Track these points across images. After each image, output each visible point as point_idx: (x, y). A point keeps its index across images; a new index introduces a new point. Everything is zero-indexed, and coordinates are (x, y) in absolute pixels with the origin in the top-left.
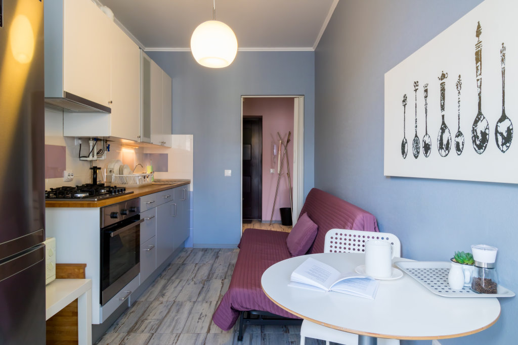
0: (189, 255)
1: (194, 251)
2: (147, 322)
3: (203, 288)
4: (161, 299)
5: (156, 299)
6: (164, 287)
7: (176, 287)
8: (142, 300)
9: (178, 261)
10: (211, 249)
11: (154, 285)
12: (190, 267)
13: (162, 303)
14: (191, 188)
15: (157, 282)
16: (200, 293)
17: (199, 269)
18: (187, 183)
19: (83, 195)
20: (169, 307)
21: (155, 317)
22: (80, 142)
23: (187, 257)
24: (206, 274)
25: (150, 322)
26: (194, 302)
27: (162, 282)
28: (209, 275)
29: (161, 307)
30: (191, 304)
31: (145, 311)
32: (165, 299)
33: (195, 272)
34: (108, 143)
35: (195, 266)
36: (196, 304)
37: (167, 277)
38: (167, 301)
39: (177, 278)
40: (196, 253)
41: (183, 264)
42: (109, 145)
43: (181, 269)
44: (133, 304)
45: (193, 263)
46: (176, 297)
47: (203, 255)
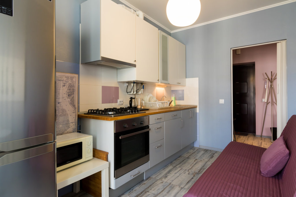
0: (194, 152)
1: (199, 150)
2: (148, 193)
3: (192, 178)
4: (163, 179)
5: (161, 179)
6: (169, 172)
7: (175, 173)
8: (153, 177)
9: (186, 155)
10: (211, 150)
11: (165, 169)
12: (191, 161)
13: (162, 183)
14: (198, 110)
15: (167, 167)
16: (188, 182)
17: (196, 163)
18: (195, 107)
19: (112, 113)
20: (165, 187)
21: (153, 192)
22: (127, 84)
23: (193, 153)
24: (199, 168)
25: (149, 195)
26: (182, 188)
27: (170, 167)
28: (201, 169)
29: (161, 185)
30: (180, 188)
31: (150, 186)
32: (165, 180)
33: (193, 165)
34: (143, 85)
35: (195, 161)
36: (182, 190)
37: (174, 165)
38: (166, 182)
39: (179, 167)
40: (200, 151)
41: (188, 158)
42: (144, 86)
43: (185, 161)
44: (147, 179)
45: (194, 158)
46: (173, 181)
47: (203, 154)
